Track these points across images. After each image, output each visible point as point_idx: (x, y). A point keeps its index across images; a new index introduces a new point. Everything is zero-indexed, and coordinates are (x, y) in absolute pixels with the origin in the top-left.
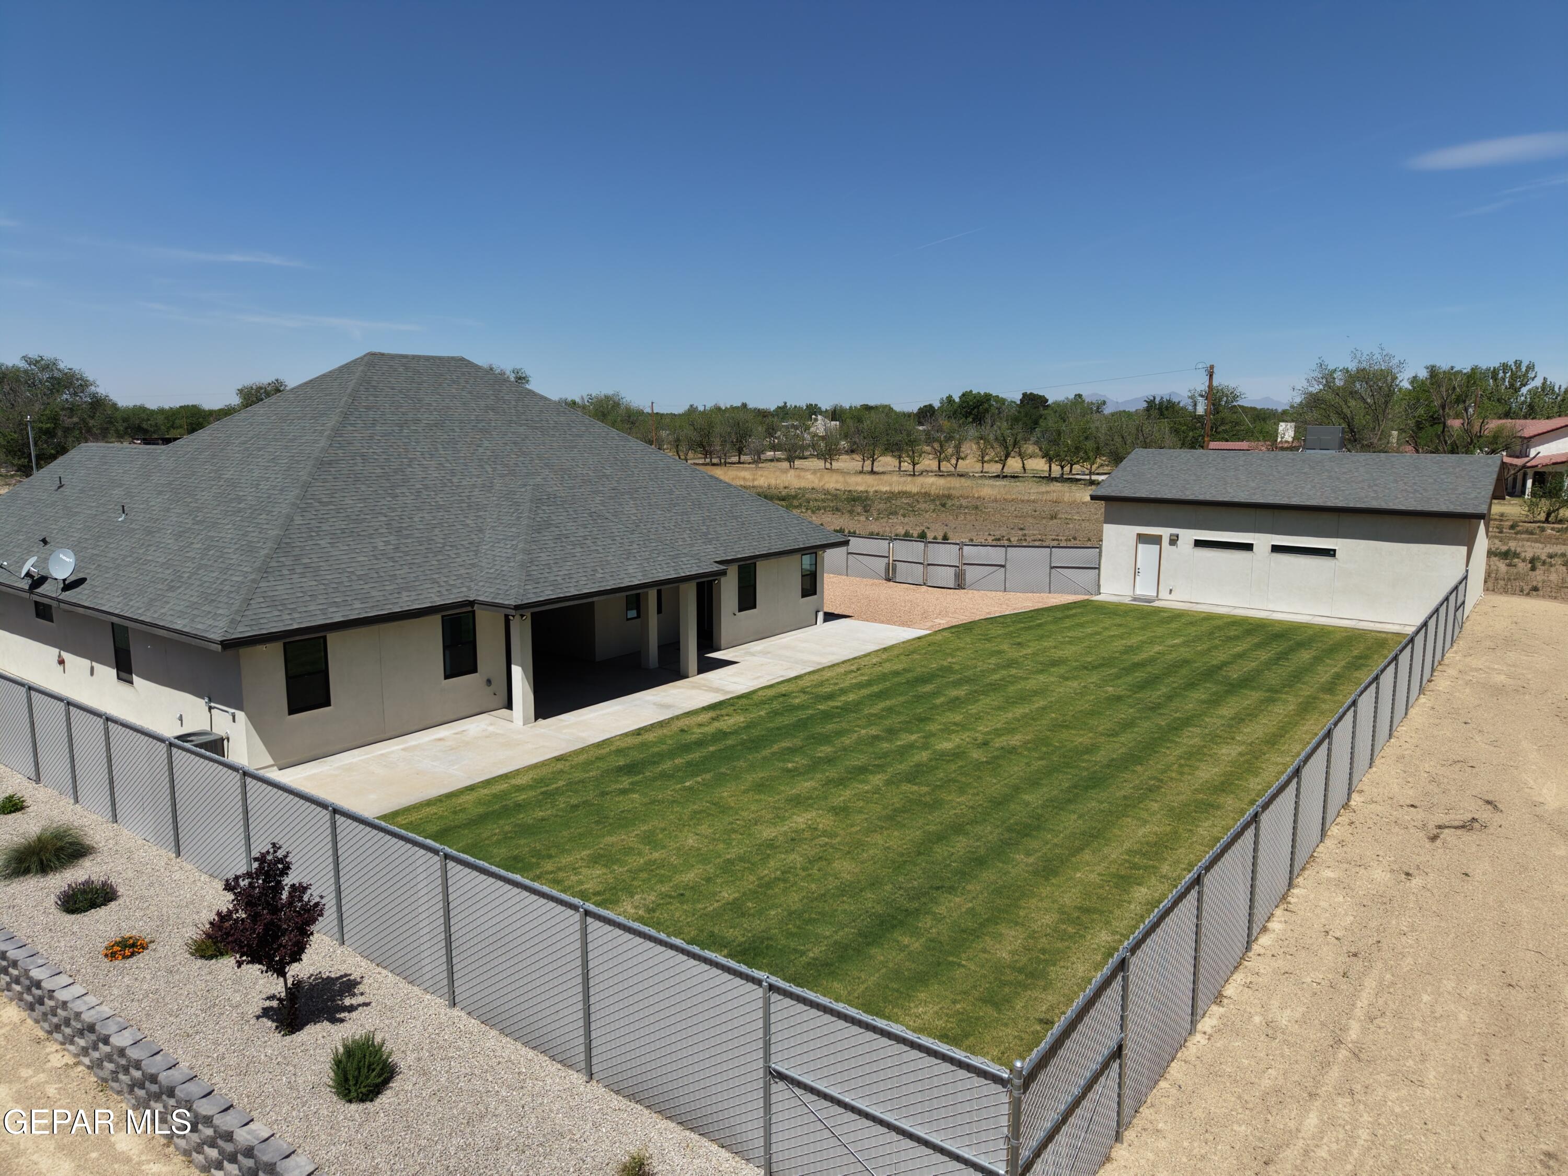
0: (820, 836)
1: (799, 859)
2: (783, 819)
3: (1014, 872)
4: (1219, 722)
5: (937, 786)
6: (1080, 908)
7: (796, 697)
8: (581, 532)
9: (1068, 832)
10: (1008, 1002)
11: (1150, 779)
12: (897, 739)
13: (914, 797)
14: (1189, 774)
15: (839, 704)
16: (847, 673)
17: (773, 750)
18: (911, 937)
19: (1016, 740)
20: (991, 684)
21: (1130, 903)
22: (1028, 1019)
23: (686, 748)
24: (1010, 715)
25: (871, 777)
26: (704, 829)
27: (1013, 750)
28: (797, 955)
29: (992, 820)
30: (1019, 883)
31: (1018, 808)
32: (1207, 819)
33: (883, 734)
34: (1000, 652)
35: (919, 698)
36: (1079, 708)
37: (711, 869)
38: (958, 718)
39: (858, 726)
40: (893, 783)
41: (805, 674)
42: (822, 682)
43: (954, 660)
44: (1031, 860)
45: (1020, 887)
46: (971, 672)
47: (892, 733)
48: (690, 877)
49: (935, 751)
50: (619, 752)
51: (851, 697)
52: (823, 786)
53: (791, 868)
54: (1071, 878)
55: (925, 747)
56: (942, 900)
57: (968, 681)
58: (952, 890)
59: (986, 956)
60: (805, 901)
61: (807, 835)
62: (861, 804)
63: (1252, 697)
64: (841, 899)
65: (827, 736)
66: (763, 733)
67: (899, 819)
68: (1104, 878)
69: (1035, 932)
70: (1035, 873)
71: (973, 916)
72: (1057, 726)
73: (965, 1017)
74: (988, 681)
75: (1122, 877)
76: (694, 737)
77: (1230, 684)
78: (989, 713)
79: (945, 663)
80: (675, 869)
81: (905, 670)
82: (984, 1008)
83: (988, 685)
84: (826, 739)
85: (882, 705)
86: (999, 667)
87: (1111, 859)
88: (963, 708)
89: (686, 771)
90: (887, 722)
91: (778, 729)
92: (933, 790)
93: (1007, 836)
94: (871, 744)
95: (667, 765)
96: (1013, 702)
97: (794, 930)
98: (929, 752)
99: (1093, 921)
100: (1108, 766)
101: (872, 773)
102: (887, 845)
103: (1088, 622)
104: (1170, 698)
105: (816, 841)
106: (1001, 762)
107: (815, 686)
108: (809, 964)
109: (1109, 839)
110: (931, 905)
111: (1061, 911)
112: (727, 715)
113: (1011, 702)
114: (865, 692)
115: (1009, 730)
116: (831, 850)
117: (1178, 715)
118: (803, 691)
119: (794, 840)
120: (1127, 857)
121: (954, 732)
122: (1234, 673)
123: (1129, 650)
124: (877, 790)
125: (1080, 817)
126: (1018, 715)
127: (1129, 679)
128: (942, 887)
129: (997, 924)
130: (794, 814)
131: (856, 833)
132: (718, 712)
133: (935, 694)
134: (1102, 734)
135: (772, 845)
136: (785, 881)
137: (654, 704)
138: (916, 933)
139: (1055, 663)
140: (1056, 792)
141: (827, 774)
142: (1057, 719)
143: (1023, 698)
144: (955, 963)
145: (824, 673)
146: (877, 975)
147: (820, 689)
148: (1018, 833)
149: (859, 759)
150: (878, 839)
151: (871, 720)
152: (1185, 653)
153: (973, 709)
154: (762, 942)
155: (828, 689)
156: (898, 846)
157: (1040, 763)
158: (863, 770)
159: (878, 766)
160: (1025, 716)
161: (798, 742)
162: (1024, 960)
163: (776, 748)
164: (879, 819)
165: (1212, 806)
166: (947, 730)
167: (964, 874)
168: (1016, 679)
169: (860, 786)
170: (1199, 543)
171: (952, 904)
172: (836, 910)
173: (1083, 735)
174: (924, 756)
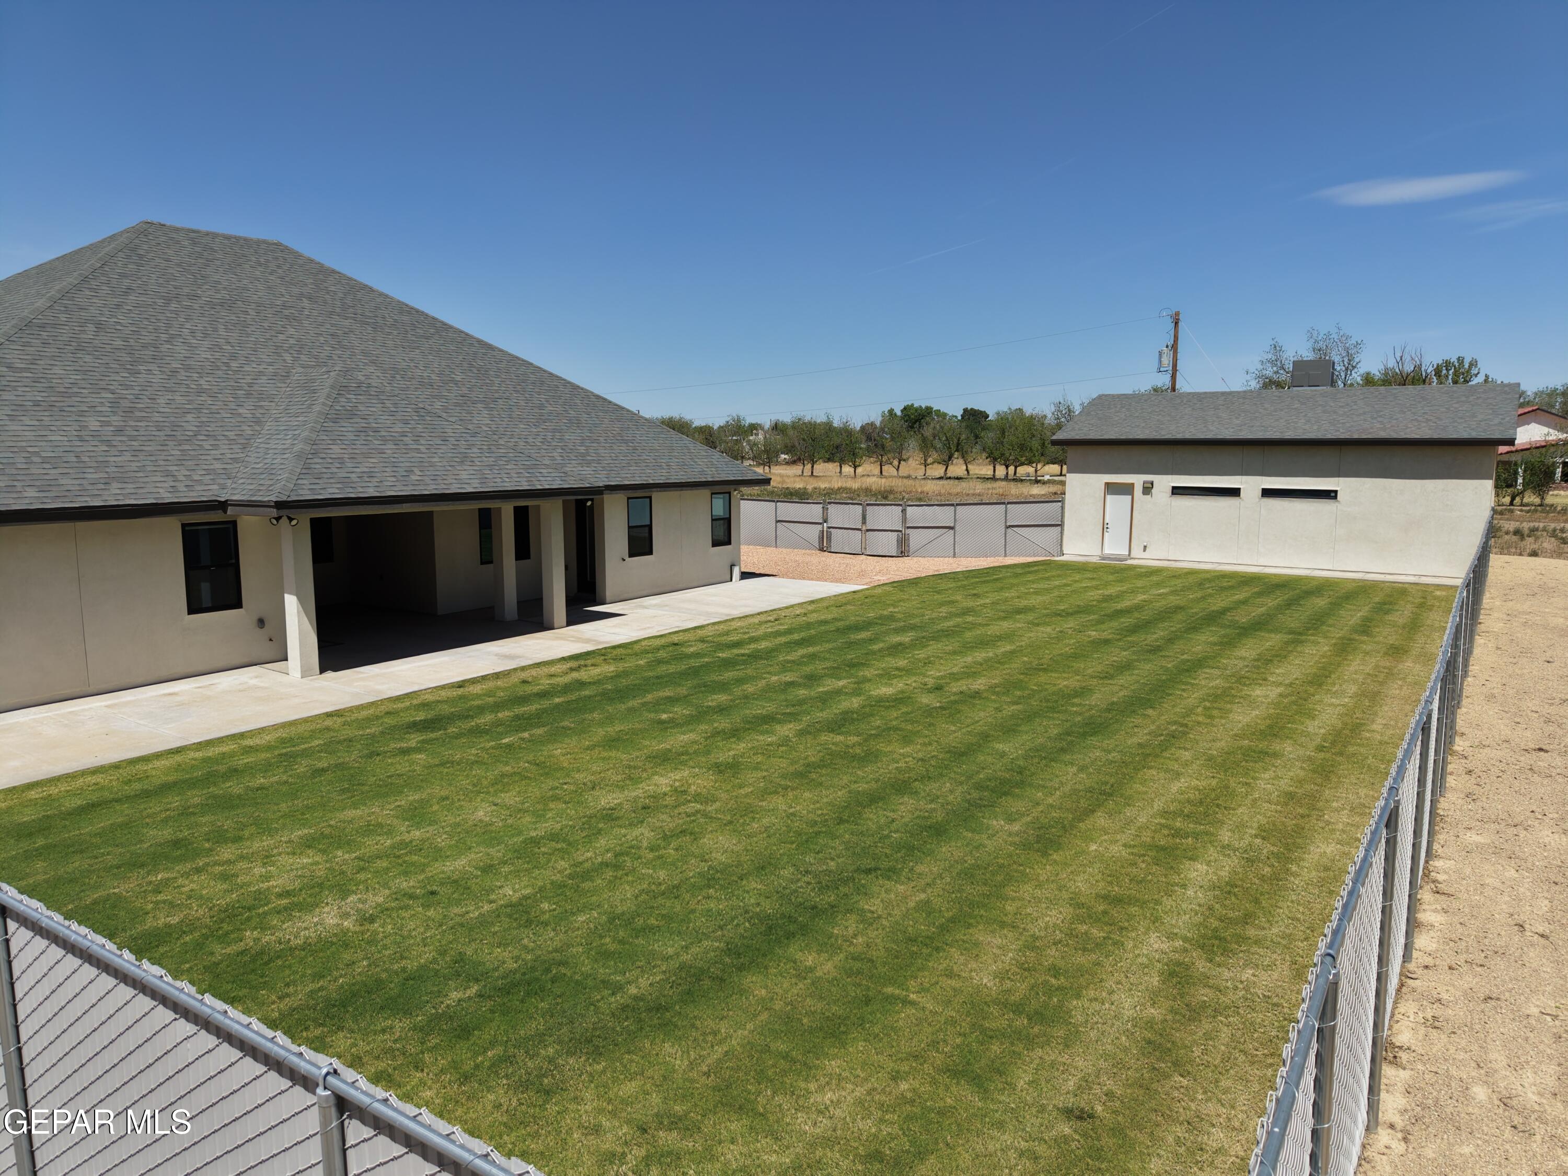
0: (689, 801)
1: (648, 833)
2: (638, 781)
3: (990, 845)
4: (1241, 664)
5: (872, 735)
6: (1105, 897)
7: (691, 646)
8: (398, 428)
9: (1067, 789)
10: (1000, 1073)
11: (1169, 723)
12: (818, 685)
13: (838, 749)
14: (1221, 717)
15: (747, 652)
16: (761, 623)
17: (645, 700)
18: (819, 952)
19: (979, 684)
20: (943, 631)
21: (1184, 886)
22: (1042, 1109)
23: (524, 700)
24: (969, 659)
25: (778, 727)
26: (510, 798)
27: (977, 695)
28: (606, 992)
29: (952, 775)
30: (1001, 861)
31: (990, 759)
32: (1266, 770)
33: (800, 680)
34: (952, 602)
35: (851, 645)
36: (1055, 652)
37: (496, 852)
38: (902, 663)
39: (768, 673)
40: (810, 733)
41: (708, 625)
42: (729, 631)
43: (896, 610)
44: (1016, 827)
45: (1001, 866)
46: (918, 620)
47: (812, 679)
48: (459, 864)
49: (870, 697)
50: (425, 705)
51: (763, 645)
52: (706, 738)
53: (632, 847)
54: (1083, 852)
55: (857, 692)
56: (876, 889)
57: (913, 628)
58: (891, 873)
59: (952, 982)
60: (644, 897)
61: (669, 800)
62: (759, 758)
63: (1273, 640)
64: (704, 893)
65: (724, 684)
66: (637, 682)
67: (814, 776)
68: (1135, 850)
69: (1035, 938)
70: (1026, 846)
71: (929, 914)
72: (1030, 670)
73: (917, 1110)
74: (939, 627)
75: (1163, 849)
76: (536, 689)
77: (1240, 627)
78: (941, 658)
79: (885, 613)
80: (438, 854)
81: (835, 619)
82: (954, 1089)
83: (939, 631)
84: (723, 687)
85: (801, 652)
86: (951, 615)
87: (1138, 824)
88: (907, 653)
89: (510, 726)
90: (808, 669)
91: (658, 677)
92: (866, 740)
93: (975, 794)
94: (784, 691)
95: (486, 719)
96: (972, 647)
97: (612, 947)
98: (862, 698)
99: (1131, 917)
100: (1108, 710)
101: (779, 722)
102: (792, 810)
103: (1053, 576)
104: (1171, 640)
105: (681, 809)
106: (960, 707)
107: (719, 635)
108: (624, 1008)
109: (1130, 797)
110: (856, 898)
111: (1075, 902)
112: (592, 665)
113: (968, 647)
114: (783, 639)
115: (970, 673)
116: (702, 820)
117: (1185, 657)
118: (702, 640)
119: (646, 809)
120: (1164, 821)
121: (895, 677)
122: (1243, 617)
123: (1108, 599)
124: (785, 741)
125: (1082, 769)
126: (979, 659)
127: (1115, 624)
128: (876, 869)
129: (970, 926)
130: (656, 773)
131: (746, 795)
132: (582, 662)
133: (871, 641)
134: (1092, 677)
135: (610, 815)
136: (616, 867)
137: (496, 655)
138: (828, 946)
139: (1019, 611)
140: (1041, 740)
141: (715, 725)
142: (1031, 663)
143: (983, 643)
144: (897, 998)
145: (732, 623)
146: (750, 1026)
147: (725, 637)
148: (993, 791)
149: (764, 707)
150: (779, 803)
151: (785, 667)
152: (1174, 600)
153: (921, 654)
154: (548, 970)
155: (735, 638)
156: (809, 812)
157: (1015, 707)
158: (769, 719)
159: (790, 714)
160: (987, 660)
161: (682, 691)
162: (1022, 988)
163: (649, 697)
164: (784, 776)
165: (1266, 753)
166: (887, 676)
167: (911, 849)
168: (974, 626)
169: (761, 738)
170: (1177, 491)
171: (893, 896)
172: (693, 911)
173: (1068, 679)
174: (855, 702)
